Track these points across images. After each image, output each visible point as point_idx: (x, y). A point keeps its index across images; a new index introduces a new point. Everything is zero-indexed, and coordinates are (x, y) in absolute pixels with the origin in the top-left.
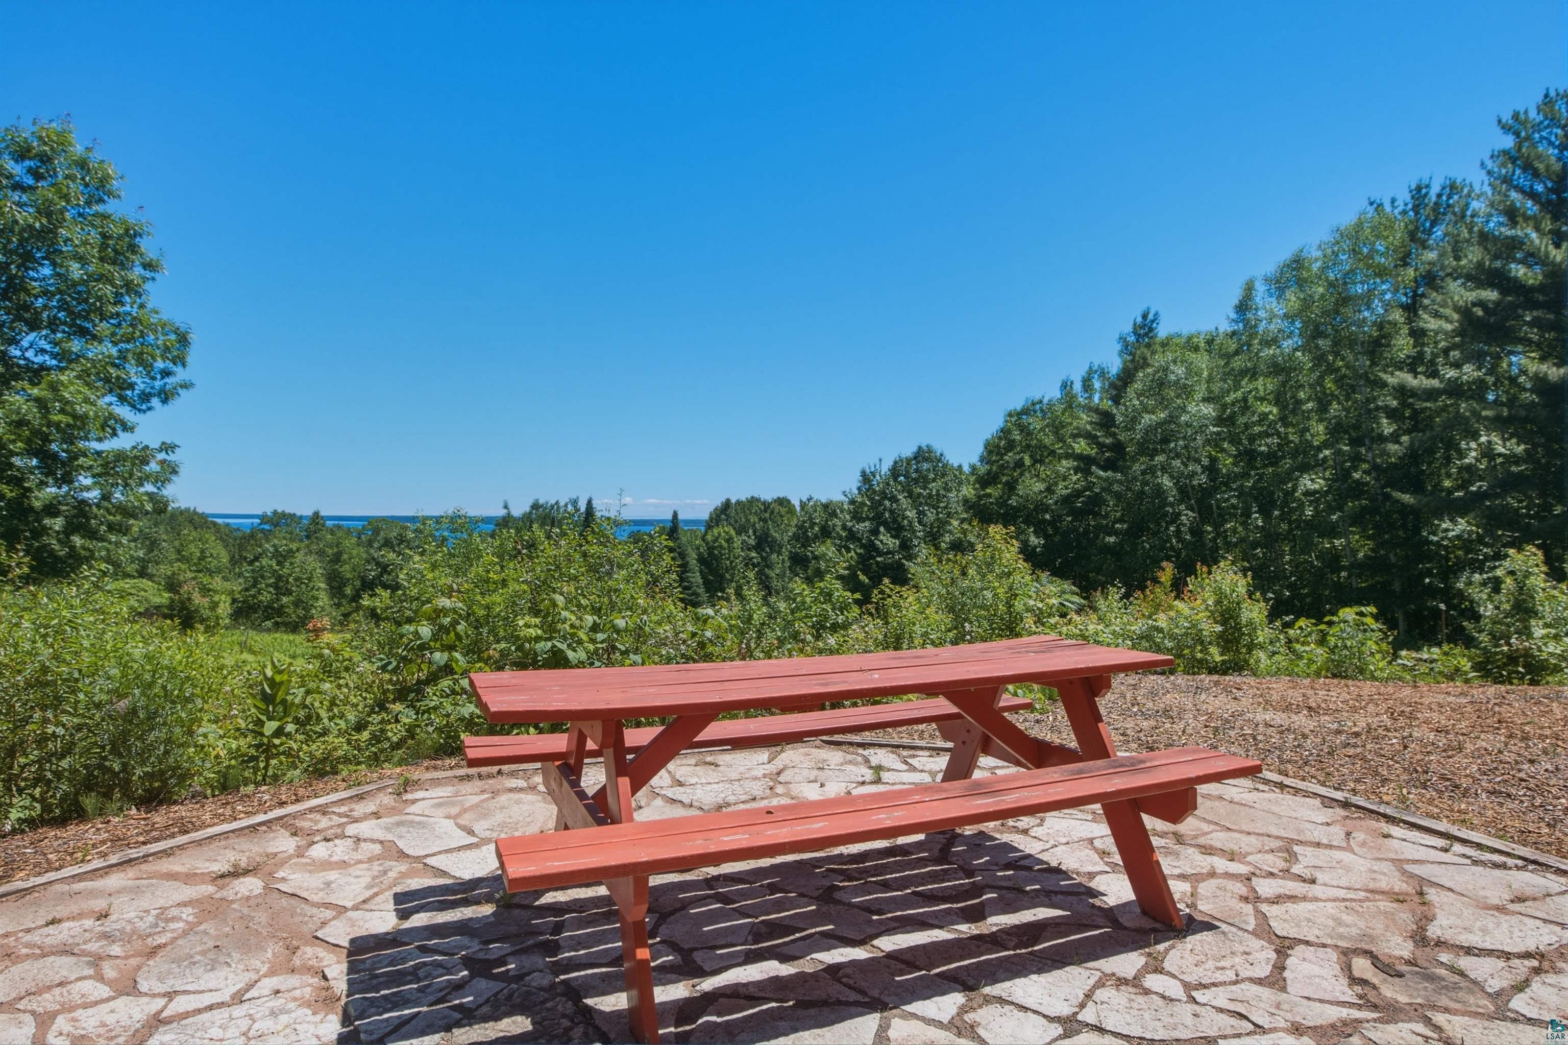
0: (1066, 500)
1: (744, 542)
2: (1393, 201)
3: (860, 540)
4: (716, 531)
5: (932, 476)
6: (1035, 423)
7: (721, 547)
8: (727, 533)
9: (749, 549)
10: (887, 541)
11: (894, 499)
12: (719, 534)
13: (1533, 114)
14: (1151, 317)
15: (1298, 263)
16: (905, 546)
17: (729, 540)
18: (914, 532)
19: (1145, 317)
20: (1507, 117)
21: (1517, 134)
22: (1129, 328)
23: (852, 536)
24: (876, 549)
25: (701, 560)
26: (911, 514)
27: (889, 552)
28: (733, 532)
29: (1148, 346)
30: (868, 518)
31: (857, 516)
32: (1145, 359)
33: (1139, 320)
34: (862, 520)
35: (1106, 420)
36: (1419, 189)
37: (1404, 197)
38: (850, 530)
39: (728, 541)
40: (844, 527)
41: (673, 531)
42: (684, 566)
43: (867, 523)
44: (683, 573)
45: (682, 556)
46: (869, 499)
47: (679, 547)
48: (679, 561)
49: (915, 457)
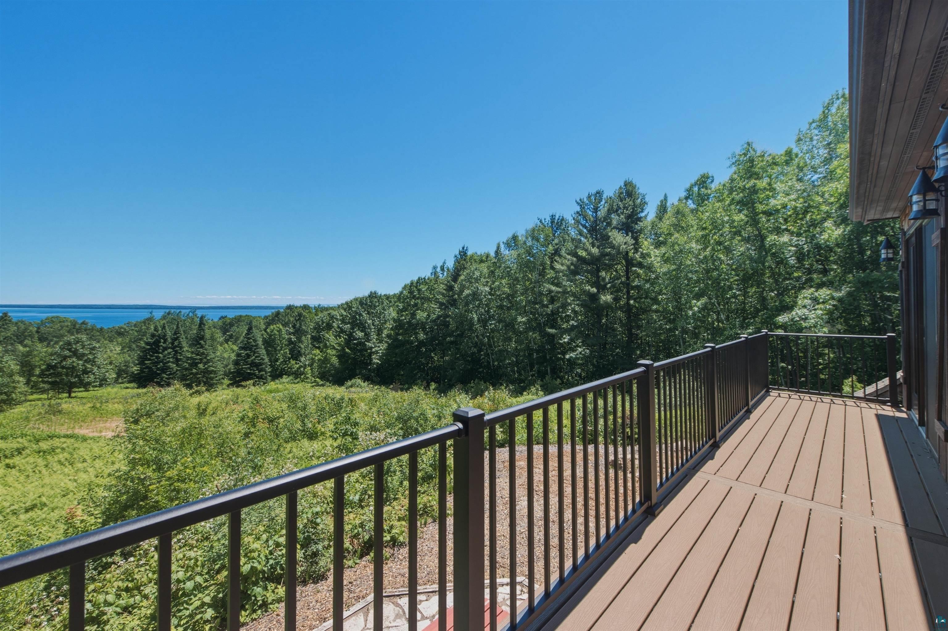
0: (434, 321)
1: (287, 330)
2: (545, 219)
3: (345, 332)
4: (272, 327)
5: (377, 304)
6: (424, 288)
7: (275, 334)
8: (278, 327)
9: (290, 334)
10: (360, 334)
11: (360, 315)
12: (274, 328)
13: (585, 200)
14: (465, 248)
15: (515, 238)
16: (367, 335)
17: (280, 331)
18: (371, 329)
19: (463, 248)
20: (578, 200)
21: (581, 206)
22: (457, 253)
23: (342, 331)
24: (354, 337)
25: (265, 342)
26: (370, 322)
27: (359, 339)
28: (281, 327)
29: (465, 260)
30: (349, 323)
31: (343, 321)
32: (464, 265)
33: (461, 249)
34: (346, 323)
35: (450, 288)
36: (552, 216)
37: (548, 219)
38: (341, 328)
39: (278, 331)
40: (339, 327)
41: (250, 329)
42: (256, 346)
43: (349, 325)
44: (255, 349)
45: (255, 341)
46: (350, 314)
47: (253, 337)
48: (253, 344)
49: (369, 296)
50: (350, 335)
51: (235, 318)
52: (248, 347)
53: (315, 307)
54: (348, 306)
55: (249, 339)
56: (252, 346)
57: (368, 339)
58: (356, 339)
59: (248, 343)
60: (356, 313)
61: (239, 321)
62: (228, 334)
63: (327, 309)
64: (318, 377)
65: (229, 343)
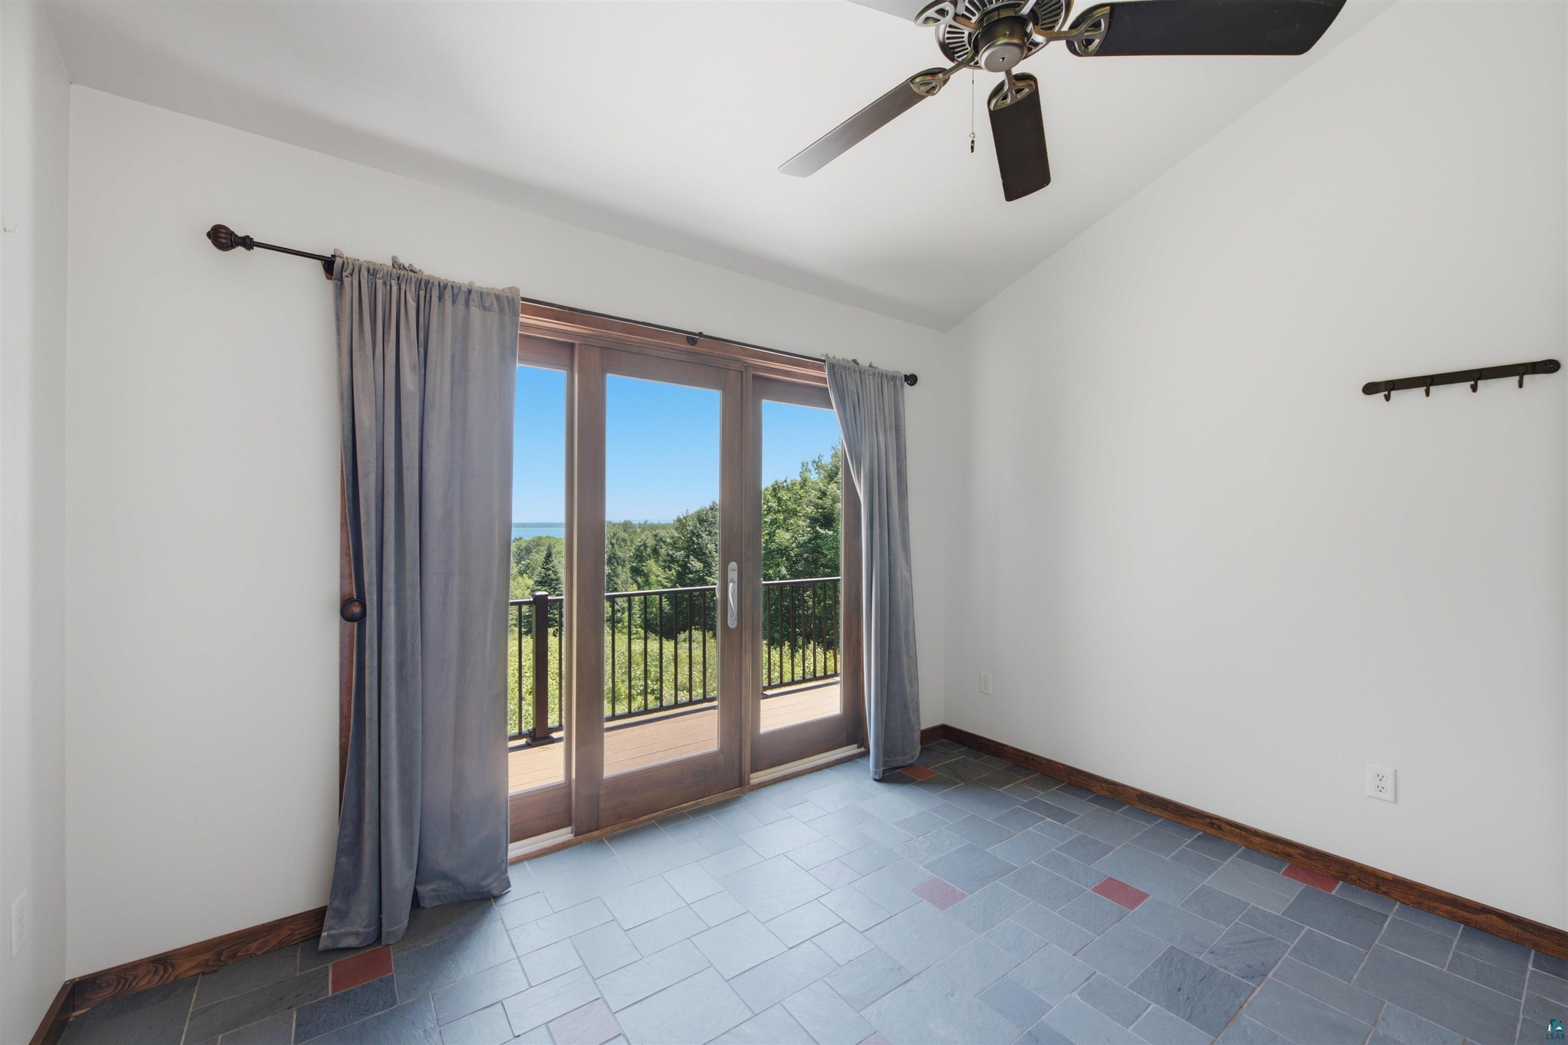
3: (677, 562)
10: (696, 565)
11: (699, 536)
23: (673, 560)
27: (696, 571)
30: (682, 548)
31: (675, 546)
34: (679, 549)
38: (671, 556)
40: (668, 554)
41: (549, 556)
42: (557, 580)
43: (682, 552)
44: (556, 584)
45: (555, 573)
46: (684, 536)
47: (553, 567)
48: (553, 577)
49: (712, 509)
50: (685, 566)
51: (533, 541)
52: (546, 582)
53: (639, 524)
54: (681, 524)
55: (548, 569)
56: (552, 580)
57: (710, 572)
58: (691, 572)
59: (547, 576)
60: (693, 533)
61: (538, 545)
62: (523, 562)
63: (653, 527)
64: (641, 627)
65: (525, 576)
